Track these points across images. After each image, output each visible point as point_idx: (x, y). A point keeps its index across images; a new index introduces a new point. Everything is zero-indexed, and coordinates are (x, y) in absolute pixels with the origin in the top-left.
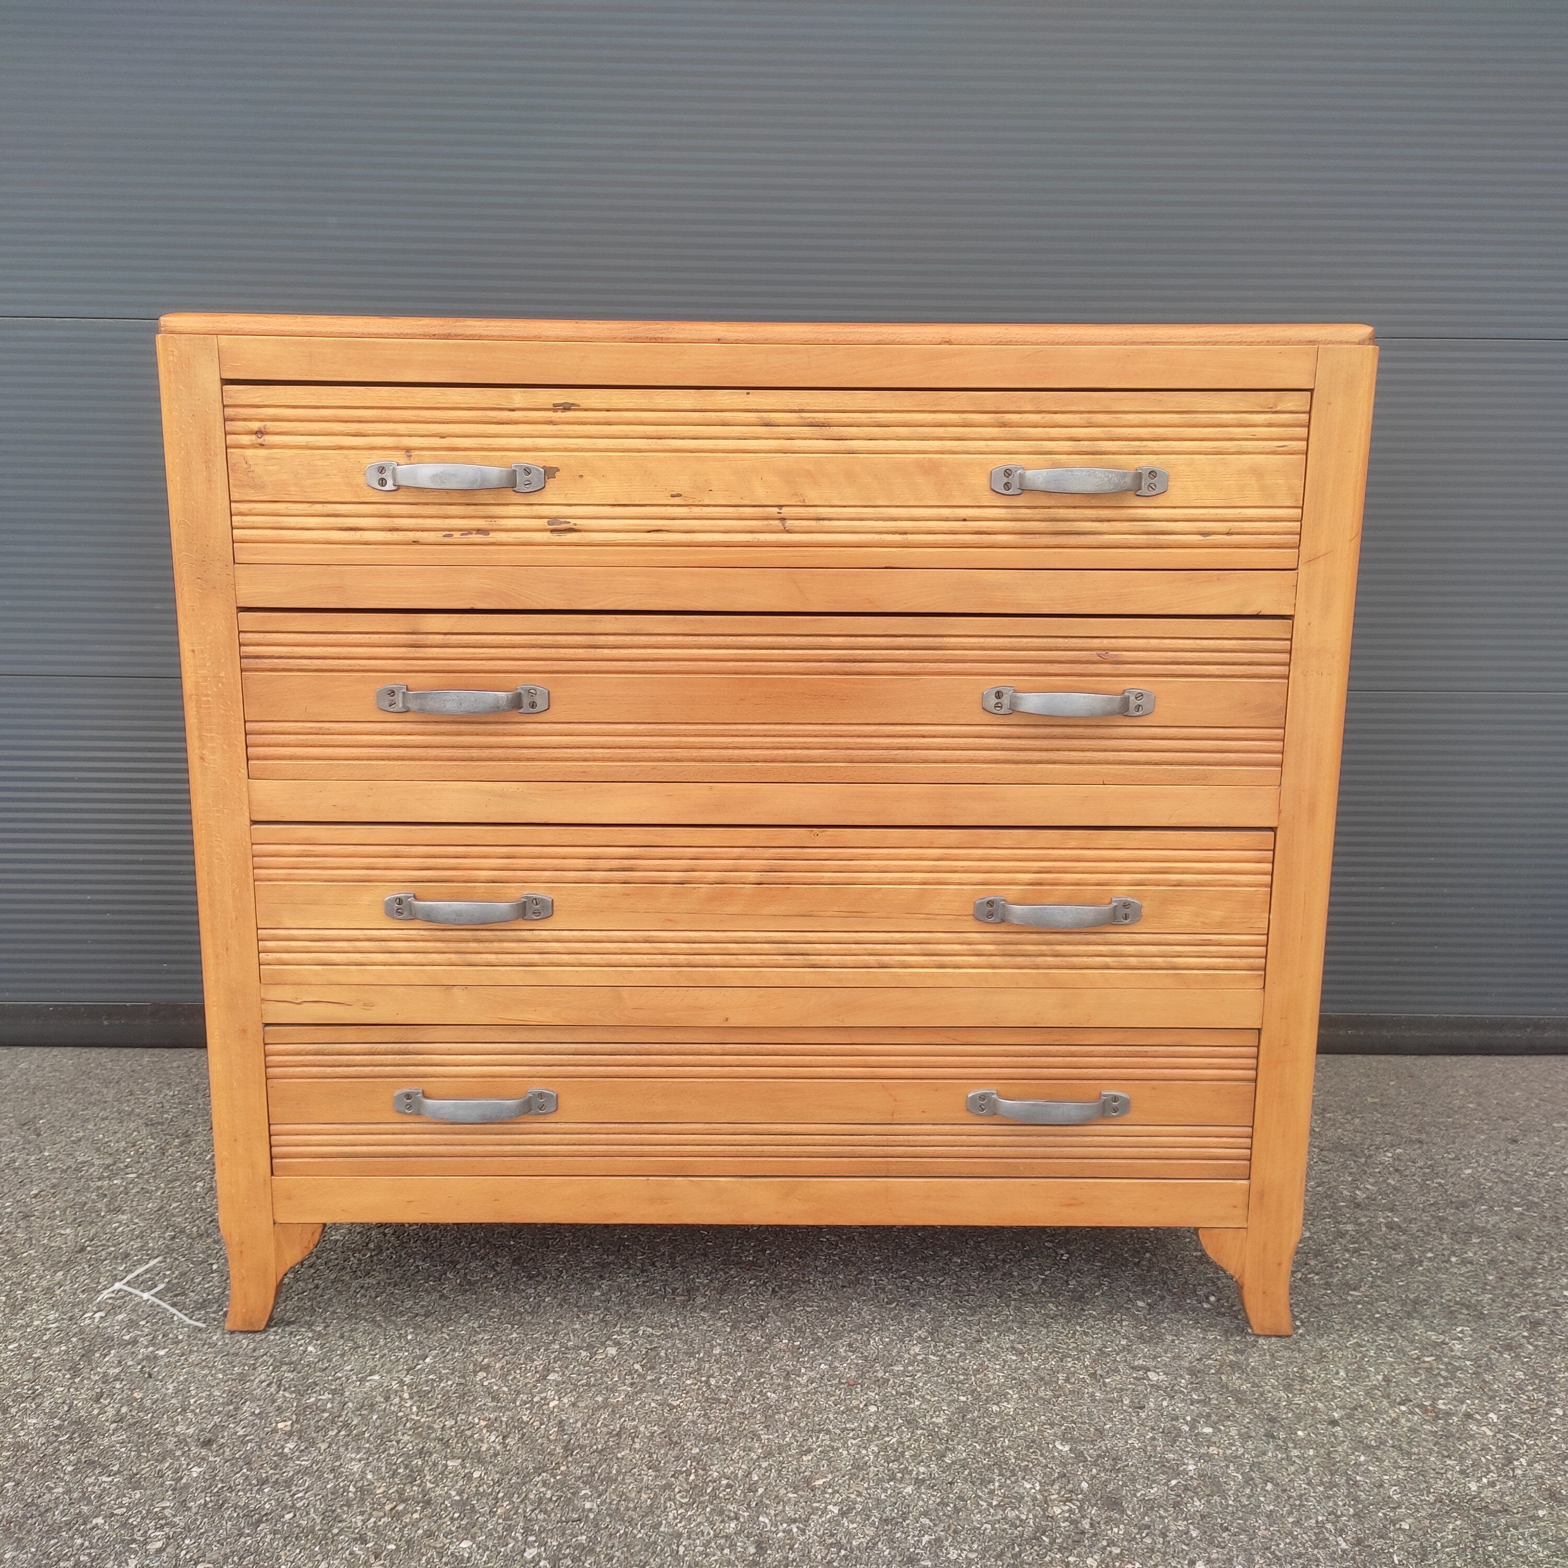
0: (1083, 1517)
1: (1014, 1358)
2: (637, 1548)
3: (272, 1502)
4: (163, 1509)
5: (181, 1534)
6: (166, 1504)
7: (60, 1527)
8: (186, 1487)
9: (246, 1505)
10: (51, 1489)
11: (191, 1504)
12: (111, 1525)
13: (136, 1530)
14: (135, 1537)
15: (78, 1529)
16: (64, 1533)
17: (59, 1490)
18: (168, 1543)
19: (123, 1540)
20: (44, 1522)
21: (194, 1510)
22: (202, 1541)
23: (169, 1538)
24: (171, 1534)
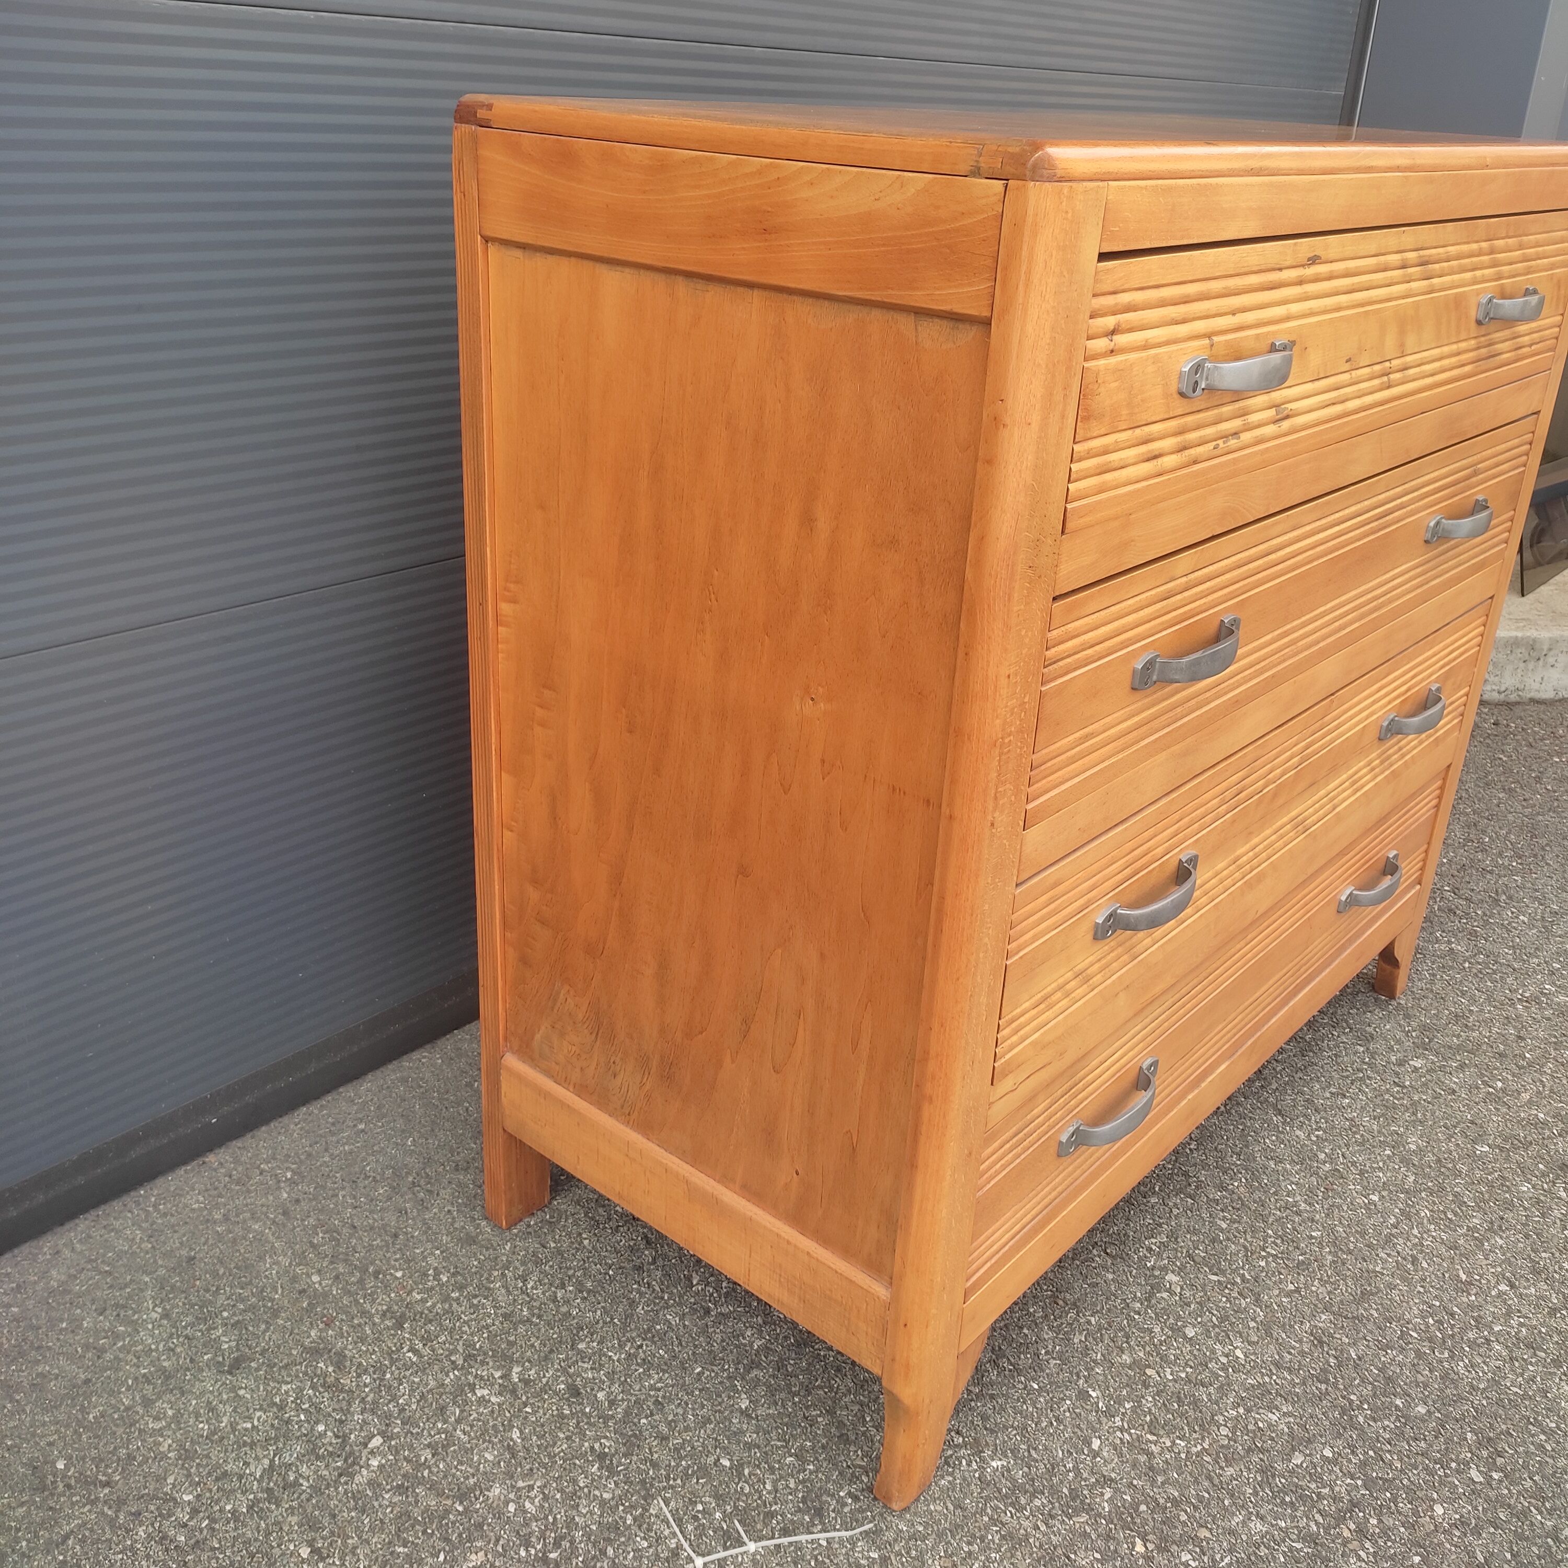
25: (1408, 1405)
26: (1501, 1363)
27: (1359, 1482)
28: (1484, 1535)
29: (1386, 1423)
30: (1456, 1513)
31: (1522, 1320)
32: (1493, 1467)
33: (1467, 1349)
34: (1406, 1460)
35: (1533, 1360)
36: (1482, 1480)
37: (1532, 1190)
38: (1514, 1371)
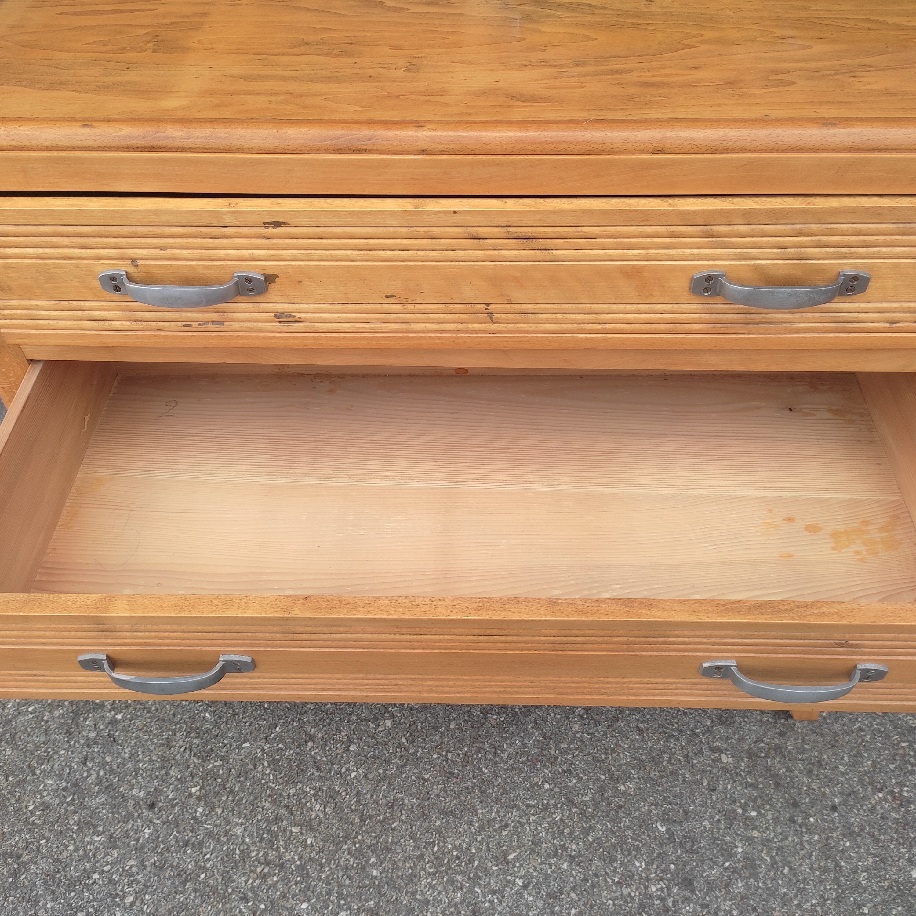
0: (669, 895)
1: (637, 737)
3: (193, 863)
4: (131, 867)
5: (143, 890)
6: (132, 862)
7: (75, 881)
8: (143, 847)
9: (178, 865)
10: (67, 846)
11: (147, 863)
12: (103, 881)
13: (117, 885)
14: (118, 891)
15: (85, 883)
16: (78, 887)
17: (71, 848)
18: (136, 898)
19: (111, 895)
20: (66, 876)
21: (149, 869)
22: (155, 897)
23: (136, 893)
24: (137, 889)
25: (373, 865)
26: (447, 901)
27: (298, 863)
33: (445, 879)
34: (330, 878)
37: (640, 869)
38: (445, 909)
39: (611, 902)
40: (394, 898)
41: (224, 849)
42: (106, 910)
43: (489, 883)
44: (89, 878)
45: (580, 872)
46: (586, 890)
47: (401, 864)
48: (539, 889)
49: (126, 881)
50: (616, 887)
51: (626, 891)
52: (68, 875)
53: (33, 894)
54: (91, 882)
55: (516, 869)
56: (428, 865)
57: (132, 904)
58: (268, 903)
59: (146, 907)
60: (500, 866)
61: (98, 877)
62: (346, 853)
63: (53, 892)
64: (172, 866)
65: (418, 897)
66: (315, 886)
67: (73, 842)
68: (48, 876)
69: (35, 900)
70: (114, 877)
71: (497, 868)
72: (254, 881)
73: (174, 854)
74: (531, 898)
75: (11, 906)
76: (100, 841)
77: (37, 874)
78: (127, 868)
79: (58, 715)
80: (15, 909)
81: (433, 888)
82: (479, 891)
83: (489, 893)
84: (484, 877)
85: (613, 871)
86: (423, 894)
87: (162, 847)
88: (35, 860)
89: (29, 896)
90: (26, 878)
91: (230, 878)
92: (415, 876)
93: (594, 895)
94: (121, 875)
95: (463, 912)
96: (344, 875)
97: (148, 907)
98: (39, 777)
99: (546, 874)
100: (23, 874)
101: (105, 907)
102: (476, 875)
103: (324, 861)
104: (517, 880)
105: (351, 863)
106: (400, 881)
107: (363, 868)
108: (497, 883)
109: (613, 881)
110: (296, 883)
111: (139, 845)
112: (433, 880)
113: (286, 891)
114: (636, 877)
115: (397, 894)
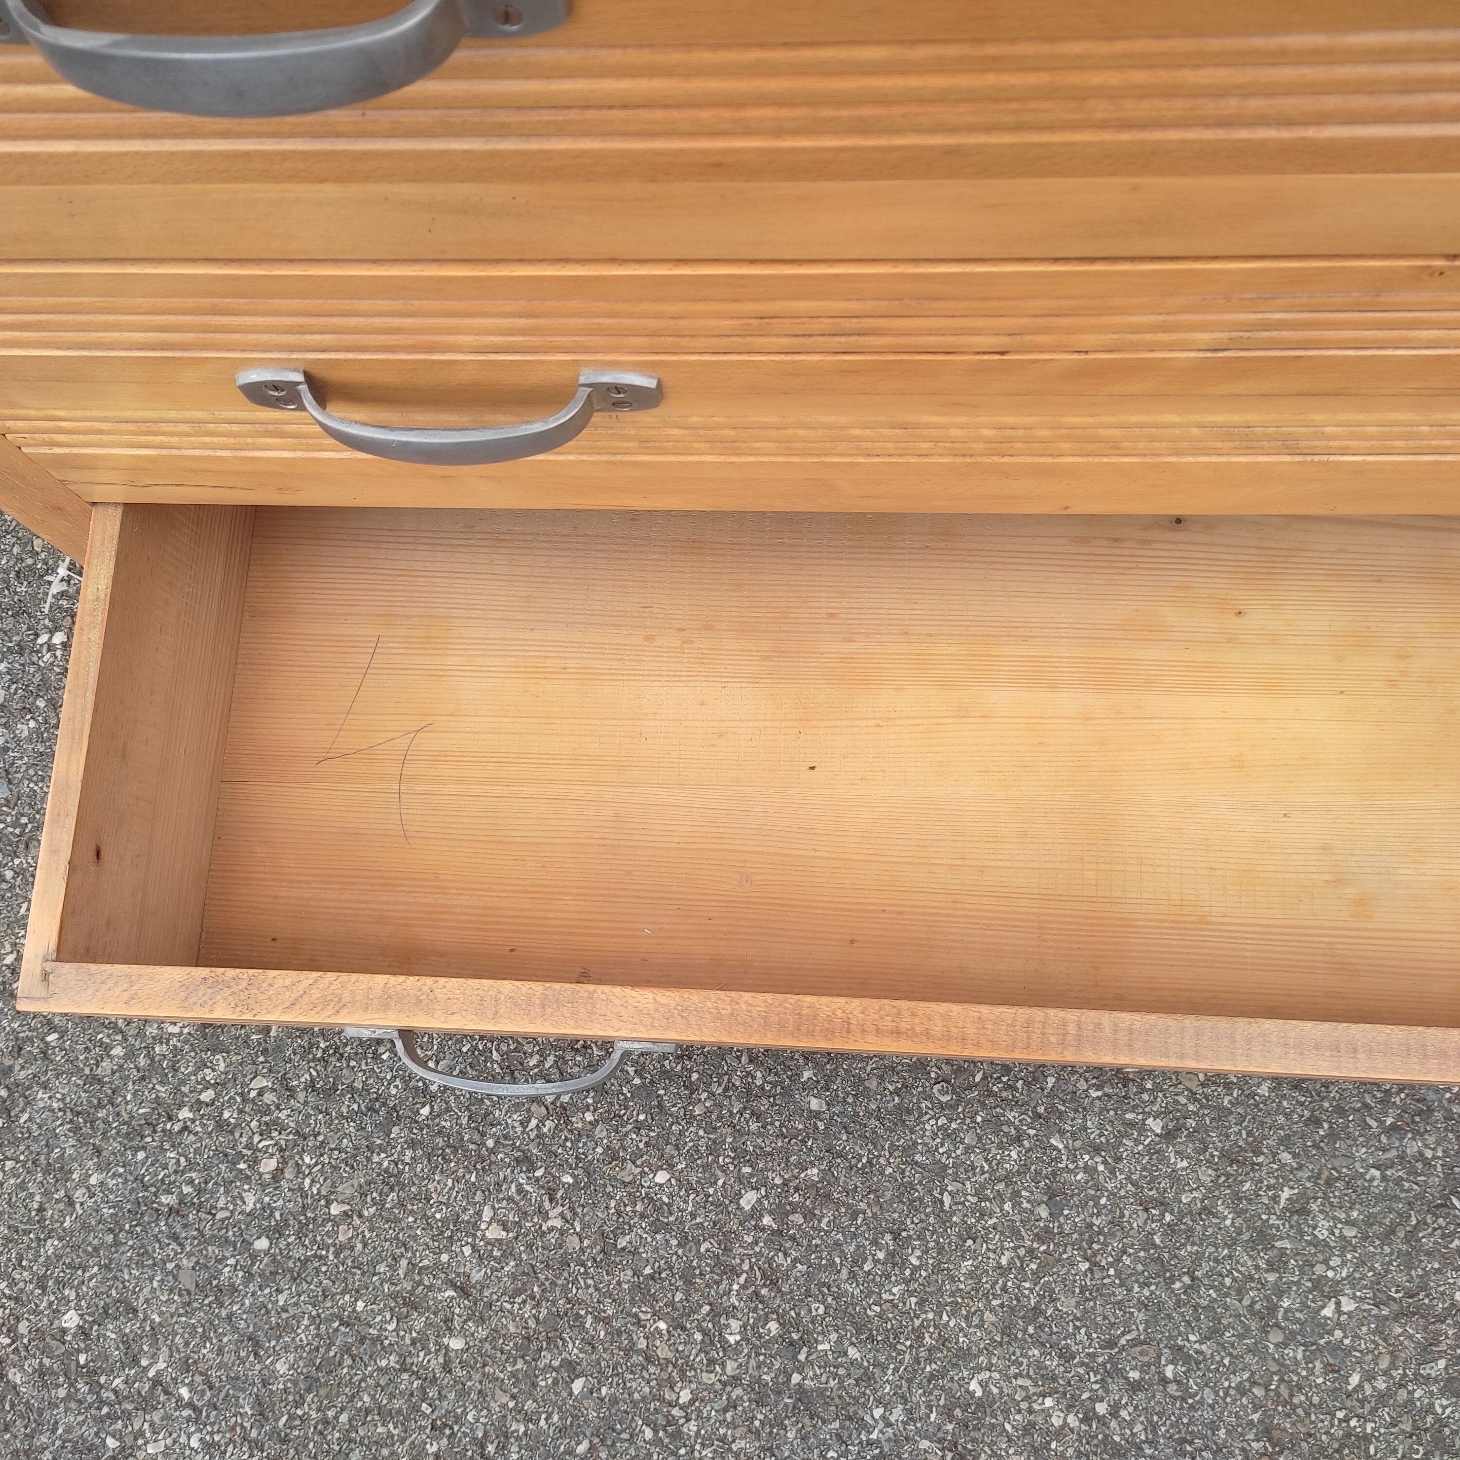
2: (888, 1195)
3: (398, 1082)
4: (261, 1093)
5: (296, 1145)
6: (261, 1082)
7: (141, 1125)
8: (279, 1048)
9: (366, 1089)
10: (108, 1048)
11: (295, 1083)
12: (203, 1125)
13: (237, 1135)
14: (240, 1148)
15: (164, 1131)
16: (149, 1139)
17: (118, 1051)
18: (284, 1161)
19: (226, 1155)
20: (118, 1114)
21: (301, 1096)
22: (325, 1159)
23: (281, 1150)
24: (283, 1143)
26: (986, 1168)
27: (637, 1081)
28: (658, 1237)
29: (759, 1074)
30: (671, 1196)
31: (1101, 1168)
32: (781, 1213)
33: (979, 1119)
34: (714, 1116)
35: (1025, 1205)
36: (748, 1208)
37: (1448, 1095)
38: (983, 1187)
39: (1377, 1173)
40: (864, 1160)
41: (465, 1049)
42: (222, 1189)
43: (1084, 1128)
44: (170, 1118)
45: (1302, 1104)
46: (1315, 1146)
47: (873, 1084)
48: (1202, 1141)
49: (254, 1124)
50: (1389, 1138)
51: (1413, 1147)
52: (123, 1113)
53: (54, 1156)
54: (177, 1128)
55: (1145, 1097)
56: (937, 1087)
57: (277, 1175)
58: (579, 1171)
59: (307, 1181)
60: (1108, 1090)
61: (191, 1115)
62: (745, 1059)
63: (98, 1151)
64: (352, 1089)
65: (918, 1158)
66: (681, 1133)
67: (119, 1037)
68: (78, 1114)
69: (62, 1168)
70: (226, 1115)
71: (1099, 1093)
72: (542, 1122)
73: (353, 1063)
74: (1185, 1164)
75: (12, 1181)
76: (180, 1034)
77: (53, 1111)
78: (253, 1094)
79: (26, 733)
80: (22, 1186)
81: (952, 1137)
82: (1061, 1146)
83: (1084, 1149)
84: (1072, 1115)
85: (1381, 1102)
86: (930, 1151)
87: (322, 1045)
88: (43, 1079)
89: (47, 1159)
90: (30, 1119)
91: (486, 1115)
92: (909, 1112)
93: (1335, 1157)
94: (241, 1111)
95: (1024, 1193)
96: (745, 1108)
97: (313, 1181)
98: (12, 887)
99: (1220, 1108)
100: (23, 1111)
101: (216, 1183)
102: (1051, 1109)
103: (695, 1076)
104: (1150, 1121)
105: (759, 1082)
106: (874, 1122)
107: (787, 1093)
108: (1101, 1127)
109: (1382, 1123)
110: (638, 1128)
111: (271, 1044)
112: (950, 1120)
113: (616, 1145)
114: (1438, 1115)
115: (870, 1151)
